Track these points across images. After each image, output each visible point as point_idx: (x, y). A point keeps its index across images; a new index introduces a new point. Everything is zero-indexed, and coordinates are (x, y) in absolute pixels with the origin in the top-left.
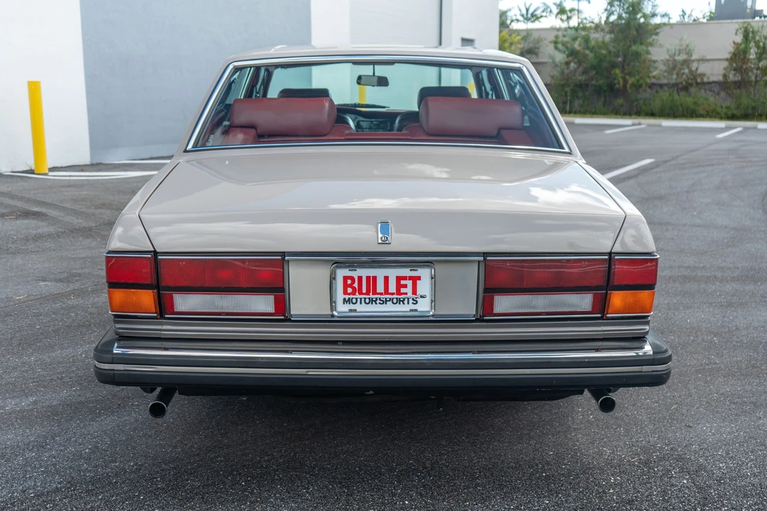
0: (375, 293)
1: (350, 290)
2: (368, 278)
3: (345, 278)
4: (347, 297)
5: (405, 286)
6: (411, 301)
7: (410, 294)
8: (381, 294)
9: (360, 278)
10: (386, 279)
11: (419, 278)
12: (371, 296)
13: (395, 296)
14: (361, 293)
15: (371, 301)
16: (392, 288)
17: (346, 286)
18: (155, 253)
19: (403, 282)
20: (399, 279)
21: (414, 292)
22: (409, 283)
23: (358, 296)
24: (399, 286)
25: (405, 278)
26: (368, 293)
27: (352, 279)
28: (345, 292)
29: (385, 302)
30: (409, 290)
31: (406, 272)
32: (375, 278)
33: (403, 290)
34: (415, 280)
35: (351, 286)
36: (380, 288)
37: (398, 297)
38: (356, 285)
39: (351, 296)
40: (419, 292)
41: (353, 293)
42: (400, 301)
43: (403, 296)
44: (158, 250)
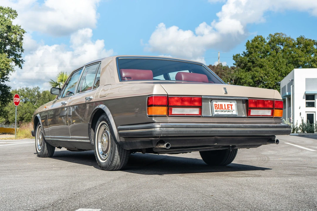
0: (223, 109)
1: (216, 108)
2: (220, 104)
3: (215, 105)
4: (216, 110)
5: (229, 107)
6: (231, 111)
7: (231, 110)
8: (224, 109)
9: (218, 104)
10: (225, 105)
11: (232, 105)
12: (222, 110)
13: (227, 110)
14: (219, 109)
15: (222, 111)
16: (227, 108)
17: (215, 107)
18: (168, 95)
19: (229, 106)
20: (228, 105)
21: (232, 109)
22: (230, 106)
23: (218, 110)
24: (228, 107)
25: (229, 105)
26: (221, 109)
27: (216, 105)
28: (215, 109)
29: (225, 111)
30: (230, 108)
31: (229, 103)
32: (222, 105)
33: (229, 108)
34: (231, 105)
35: (216, 107)
36: (224, 108)
37: (228, 110)
38: (218, 106)
39: (217, 110)
40: (233, 109)
41: (217, 109)
42: (229, 111)
43: (229, 110)
44: (169, 94)
